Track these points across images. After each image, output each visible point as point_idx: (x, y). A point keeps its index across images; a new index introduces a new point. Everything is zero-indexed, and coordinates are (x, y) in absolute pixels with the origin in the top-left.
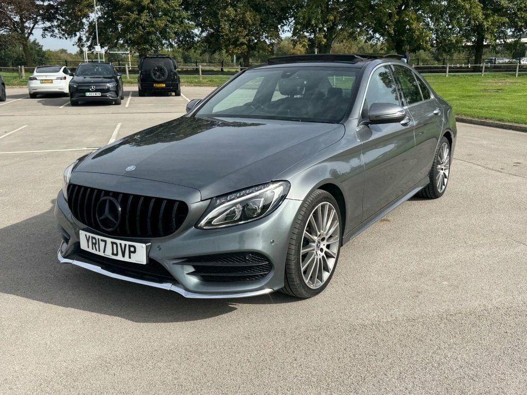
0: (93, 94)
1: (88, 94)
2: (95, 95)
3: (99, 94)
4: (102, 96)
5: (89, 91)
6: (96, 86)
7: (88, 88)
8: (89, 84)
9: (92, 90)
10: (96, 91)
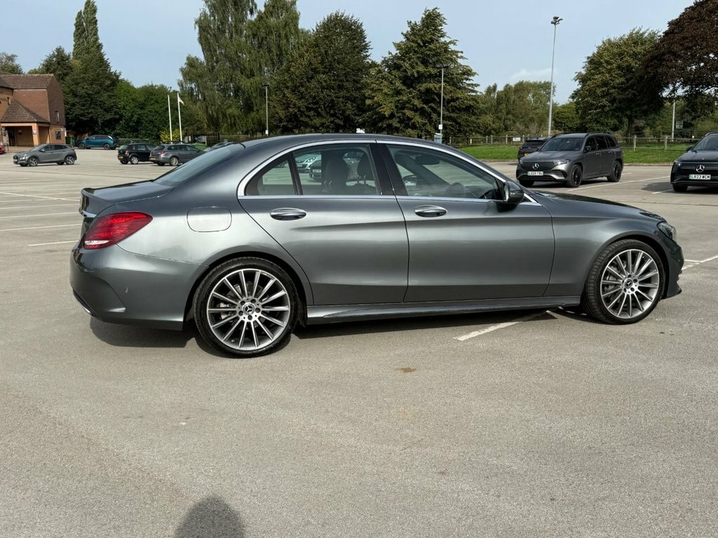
0: (700, 177)
1: (692, 177)
2: (702, 178)
3: (707, 177)
4: (711, 180)
5: (695, 173)
6: (706, 165)
7: (693, 168)
8: (696, 162)
9: (700, 170)
10: (705, 172)
